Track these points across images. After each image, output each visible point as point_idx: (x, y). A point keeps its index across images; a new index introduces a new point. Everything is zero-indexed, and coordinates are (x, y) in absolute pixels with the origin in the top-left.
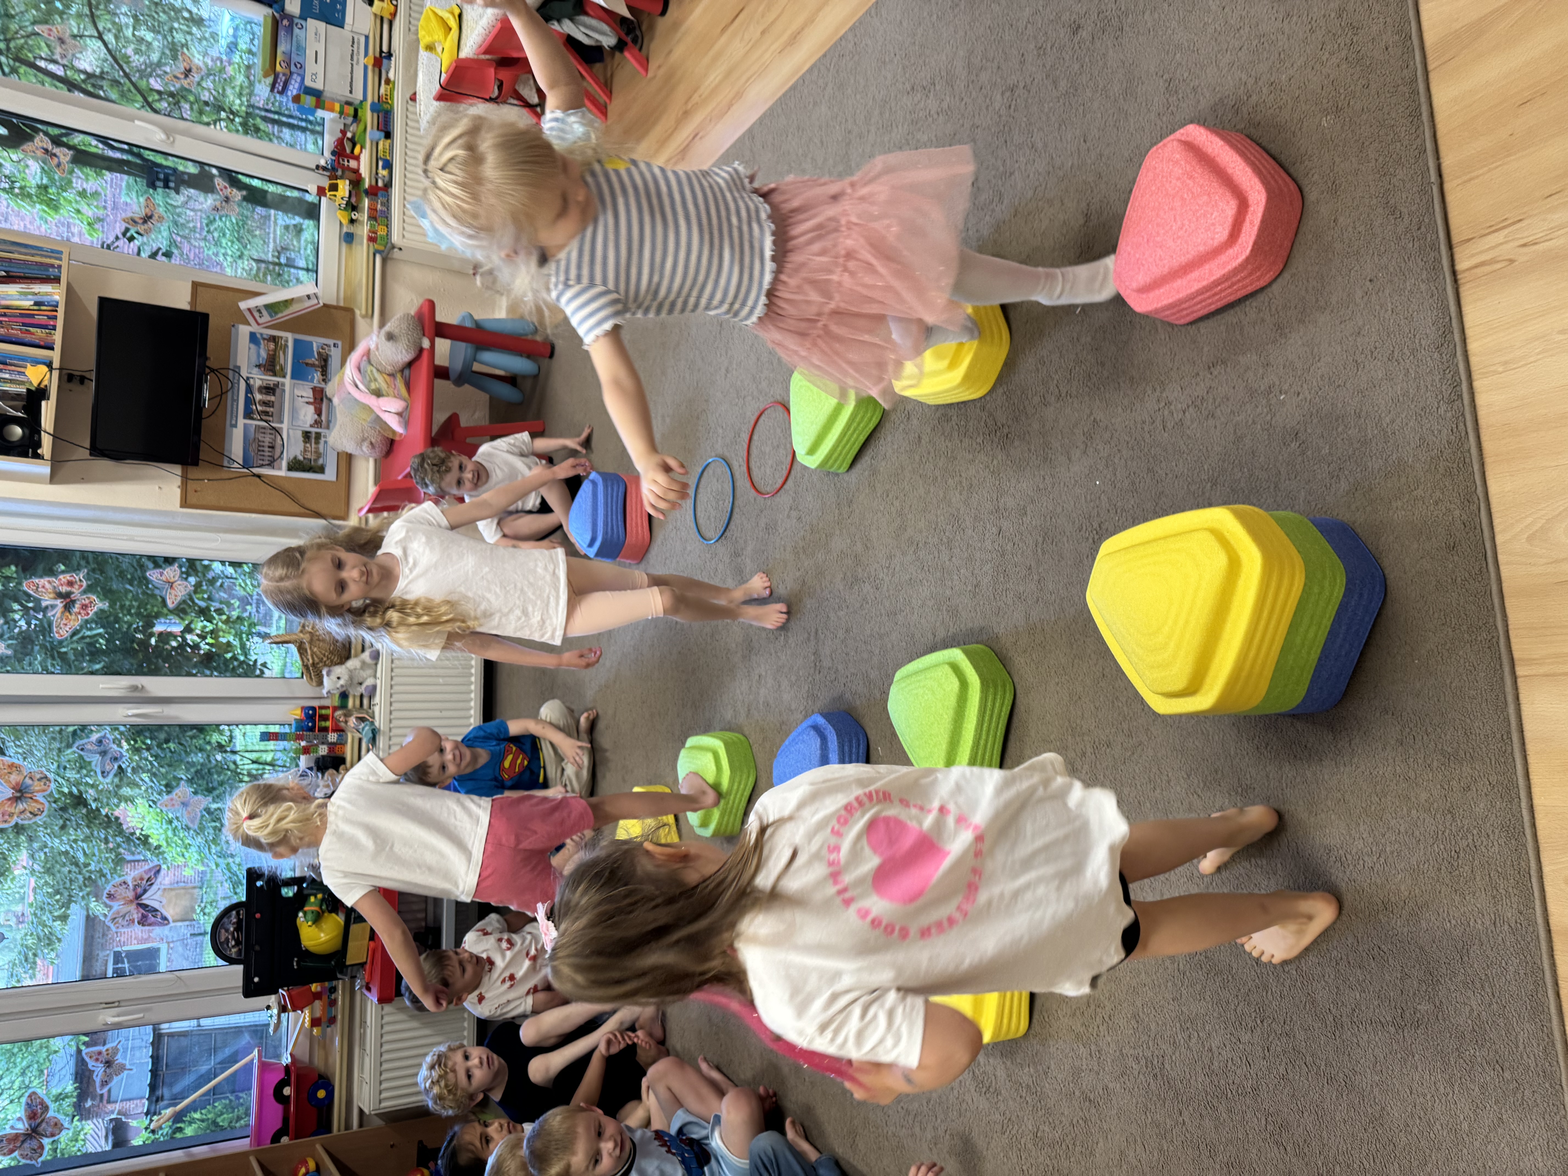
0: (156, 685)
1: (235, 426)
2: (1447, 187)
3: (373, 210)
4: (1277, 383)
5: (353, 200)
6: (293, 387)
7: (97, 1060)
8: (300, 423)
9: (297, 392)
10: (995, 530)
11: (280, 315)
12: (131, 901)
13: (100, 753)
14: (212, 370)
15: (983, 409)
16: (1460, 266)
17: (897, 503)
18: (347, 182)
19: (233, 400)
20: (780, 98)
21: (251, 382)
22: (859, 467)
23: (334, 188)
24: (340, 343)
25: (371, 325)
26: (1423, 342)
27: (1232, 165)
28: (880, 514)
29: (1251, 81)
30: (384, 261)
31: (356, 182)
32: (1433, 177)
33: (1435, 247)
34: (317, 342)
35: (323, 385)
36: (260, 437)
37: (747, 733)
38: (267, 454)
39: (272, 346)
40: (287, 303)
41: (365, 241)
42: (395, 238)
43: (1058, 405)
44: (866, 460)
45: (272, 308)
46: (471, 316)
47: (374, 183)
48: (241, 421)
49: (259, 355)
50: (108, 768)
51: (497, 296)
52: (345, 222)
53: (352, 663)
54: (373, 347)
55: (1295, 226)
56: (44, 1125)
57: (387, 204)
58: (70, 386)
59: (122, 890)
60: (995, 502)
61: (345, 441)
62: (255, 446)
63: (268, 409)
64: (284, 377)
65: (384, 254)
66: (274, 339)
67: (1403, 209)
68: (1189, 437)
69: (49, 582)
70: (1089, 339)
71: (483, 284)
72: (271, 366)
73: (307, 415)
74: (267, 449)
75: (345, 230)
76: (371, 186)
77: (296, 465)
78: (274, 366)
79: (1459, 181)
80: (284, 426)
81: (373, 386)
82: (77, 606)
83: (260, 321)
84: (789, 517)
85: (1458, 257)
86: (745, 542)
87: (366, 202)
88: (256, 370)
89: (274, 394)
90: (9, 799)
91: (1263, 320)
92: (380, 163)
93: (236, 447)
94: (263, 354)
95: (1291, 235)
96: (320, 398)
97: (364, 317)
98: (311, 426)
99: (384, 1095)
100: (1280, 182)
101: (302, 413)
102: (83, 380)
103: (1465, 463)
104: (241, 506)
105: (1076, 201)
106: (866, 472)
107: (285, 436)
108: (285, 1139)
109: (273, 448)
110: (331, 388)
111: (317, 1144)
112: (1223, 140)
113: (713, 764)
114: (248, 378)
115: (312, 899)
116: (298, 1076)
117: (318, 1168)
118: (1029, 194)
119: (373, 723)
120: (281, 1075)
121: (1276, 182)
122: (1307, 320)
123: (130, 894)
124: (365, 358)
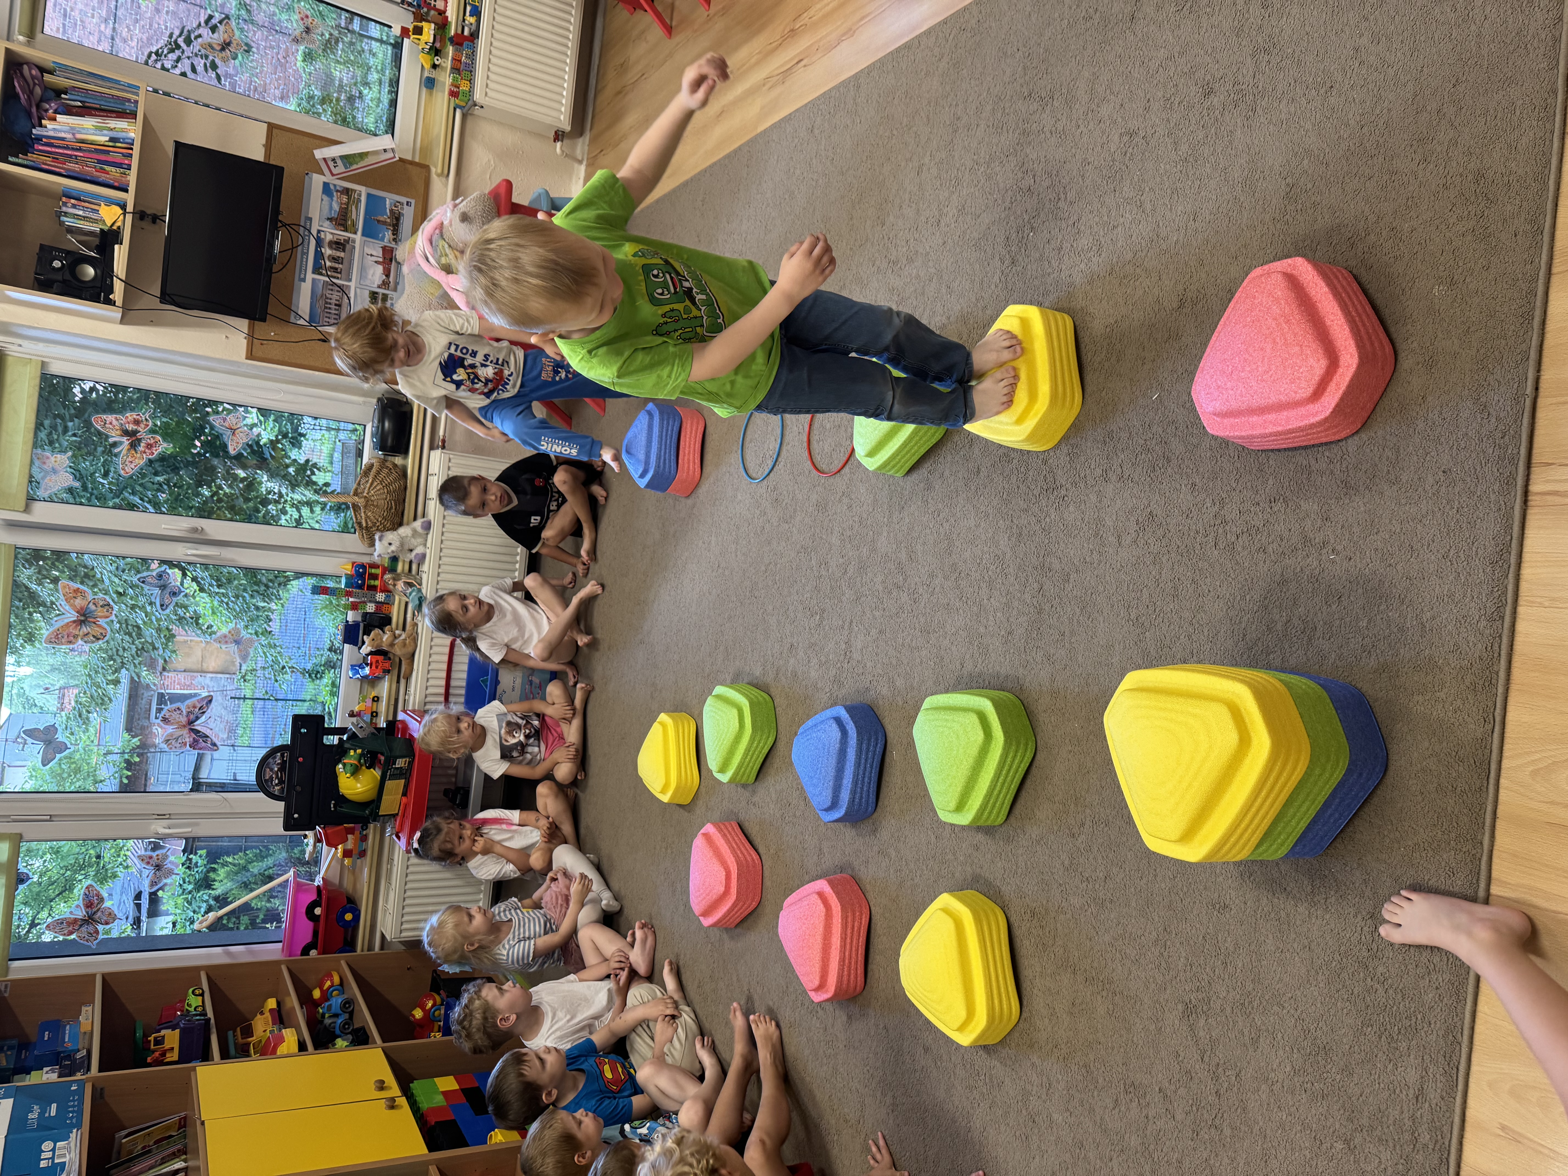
0: (215, 528)
1: (304, 280)
2: (1541, 402)
3: (456, 60)
4: (1332, 541)
5: (438, 45)
6: (363, 244)
7: (148, 863)
8: (368, 282)
9: (368, 250)
10: (1036, 586)
11: (355, 167)
12: (184, 726)
13: (160, 587)
14: (285, 225)
15: (1045, 462)
16: (1534, 488)
17: (946, 526)
18: (433, 25)
19: (303, 253)
20: (891, 53)
21: (322, 235)
22: (915, 476)
23: (418, 31)
24: (413, 201)
25: (446, 185)
26: (1480, 552)
27: (1332, 318)
28: (928, 531)
29: (1372, 218)
30: (464, 117)
31: (442, 25)
32: (1529, 390)
33: (1515, 464)
34: (390, 198)
35: (393, 245)
36: (328, 293)
37: (773, 694)
38: (333, 311)
39: (345, 199)
40: (362, 155)
41: (447, 93)
42: (478, 96)
43: (1118, 486)
44: (923, 472)
45: (348, 159)
46: (547, 192)
47: (459, 32)
49: (331, 208)
50: (167, 601)
51: (576, 165)
52: (427, 66)
53: (404, 531)
54: (446, 223)
55: (1381, 390)
56: (99, 914)
57: (472, 56)
58: (144, 224)
59: (175, 715)
60: (1041, 559)
61: (411, 311)
62: (322, 302)
63: (337, 265)
64: (355, 233)
65: (465, 110)
66: (347, 191)
67: (1491, 410)
68: (1237, 563)
69: (117, 419)
70: (1160, 430)
71: (563, 151)
72: (342, 220)
73: (376, 274)
74: (333, 307)
75: (426, 74)
76: (456, 34)
78: (345, 220)
79: (1554, 400)
80: (352, 284)
81: (443, 260)
82: (142, 444)
83: (335, 171)
84: (840, 501)
85: (1533, 477)
86: (795, 511)
87: (450, 50)
88: (327, 223)
89: (344, 251)
90: (74, 622)
91: (1332, 472)
92: (468, 8)
93: (303, 303)
94: (336, 207)
95: (1376, 397)
96: (389, 258)
97: (438, 175)
98: (379, 287)
99: (404, 926)
100: (1376, 344)
101: (371, 272)
102: (156, 219)
103: (1491, 683)
104: (306, 363)
105: (1173, 281)
106: (922, 485)
107: (352, 295)
108: (313, 953)
109: (339, 305)
110: (401, 253)
111: (342, 960)
112: (1328, 285)
113: (737, 721)
114: (319, 231)
115: (352, 753)
116: (329, 899)
117: (342, 984)
118: (1129, 256)
119: (420, 590)
120: (313, 897)
121: (1372, 344)
122: (1374, 488)
123: (184, 720)
124: (437, 231)
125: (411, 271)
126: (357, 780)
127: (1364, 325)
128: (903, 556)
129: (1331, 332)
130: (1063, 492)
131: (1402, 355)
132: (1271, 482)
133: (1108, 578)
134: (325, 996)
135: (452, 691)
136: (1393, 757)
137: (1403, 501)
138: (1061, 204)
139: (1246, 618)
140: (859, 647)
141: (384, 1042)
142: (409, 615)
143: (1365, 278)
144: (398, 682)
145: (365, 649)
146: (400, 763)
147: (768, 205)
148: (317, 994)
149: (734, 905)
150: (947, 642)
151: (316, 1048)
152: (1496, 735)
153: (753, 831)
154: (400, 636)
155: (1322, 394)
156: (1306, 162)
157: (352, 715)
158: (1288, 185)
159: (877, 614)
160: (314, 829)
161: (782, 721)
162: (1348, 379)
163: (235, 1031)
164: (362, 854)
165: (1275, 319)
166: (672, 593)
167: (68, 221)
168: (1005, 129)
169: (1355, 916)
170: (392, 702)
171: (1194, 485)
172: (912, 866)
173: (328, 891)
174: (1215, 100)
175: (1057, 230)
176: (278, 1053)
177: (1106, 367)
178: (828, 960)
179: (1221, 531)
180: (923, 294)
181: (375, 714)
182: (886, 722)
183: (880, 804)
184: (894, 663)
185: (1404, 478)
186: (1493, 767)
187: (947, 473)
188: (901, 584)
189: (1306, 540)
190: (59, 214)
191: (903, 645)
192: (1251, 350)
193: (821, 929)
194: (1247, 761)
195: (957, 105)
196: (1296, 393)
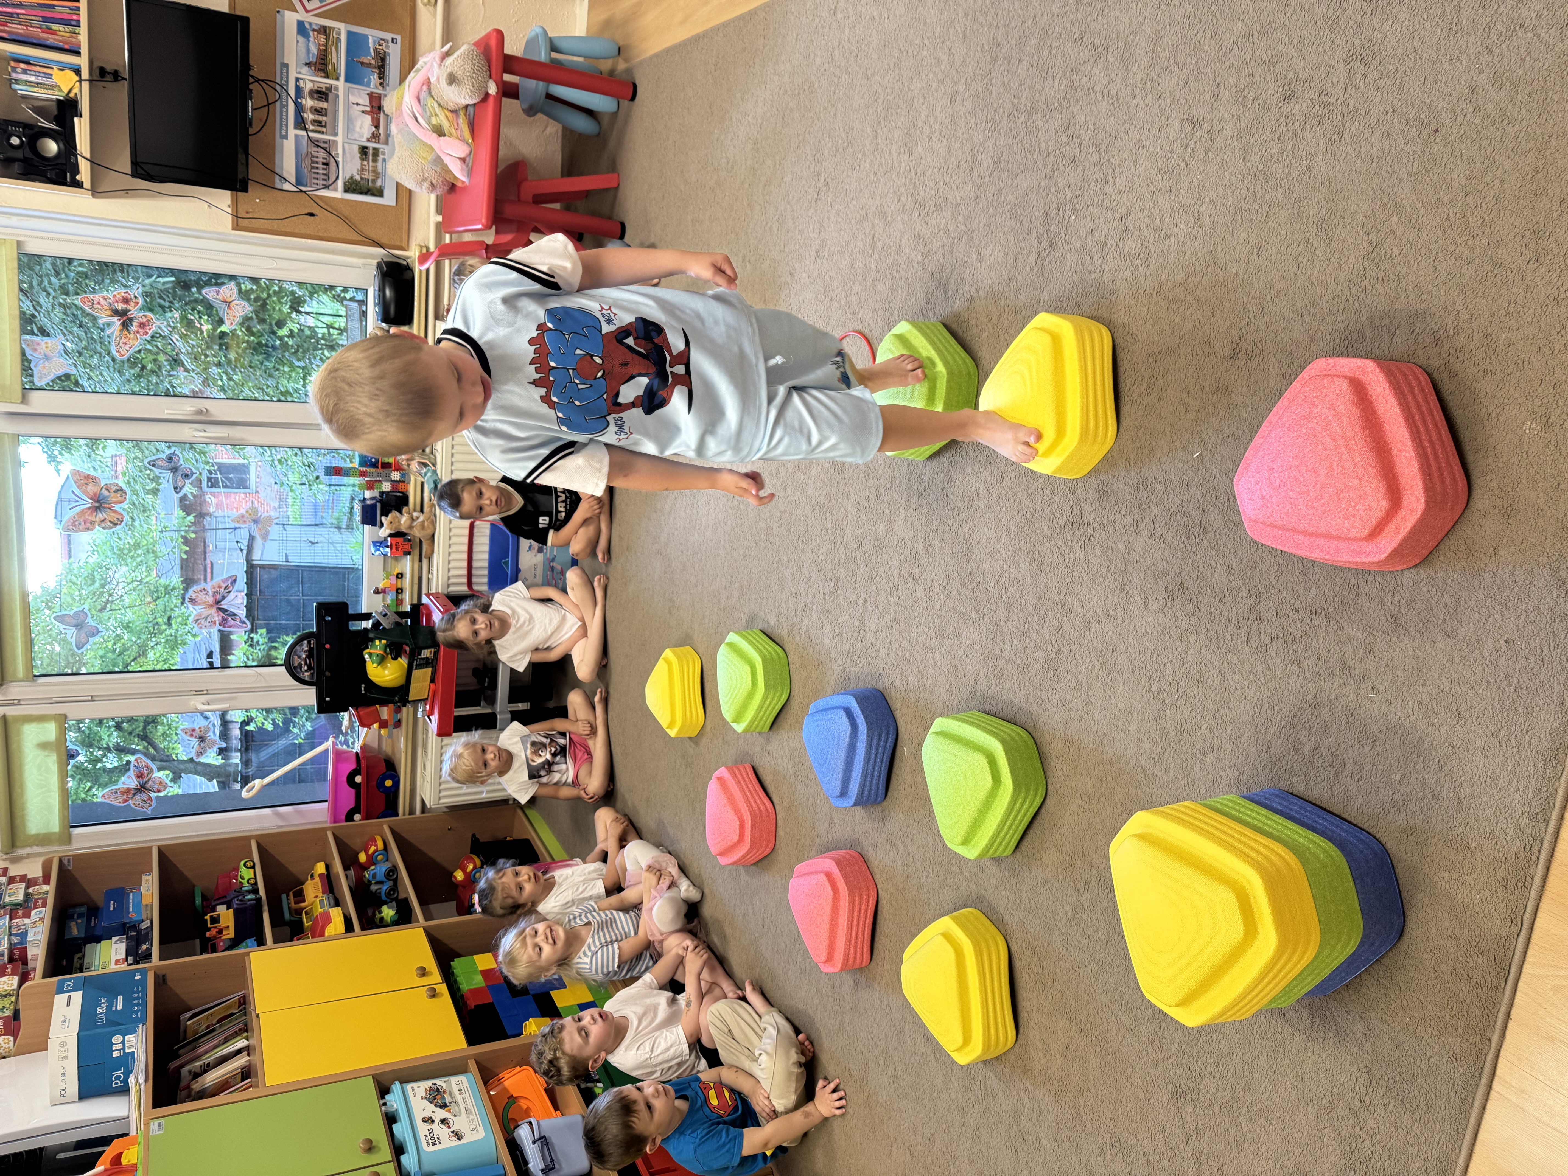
1: (285, 137)
6: (348, 92)
7: (192, 735)
8: (356, 136)
10: (1055, 623)
12: (212, 606)
13: (173, 470)
14: (258, 81)
15: (1072, 491)
19: (282, 108)
21: (302, 84)
24: (399, 38)
25: (434, 15)
27: (1400, 449)
29: (1465, 315)
34: (373, 35)
36: (313, 151)
37: (787, 650)
38: (321, 172)
39: (322, 39)
46: (544, 32)
48: (292, 132)
49: (308, 51)
50: (180, 484)
54: (432, 80)
55: (1447, 528)
56: (150, 783)
58: (103, 83)
59: (202, 596)
62: (307, 162)
63: (320, 118)
64: (337, 79)
66: (324, 30)
68: (1269, 669)
69: (103, 298)
70: (1199, 493)
72: (321, 65)
73: (364, 126)
74: (320, 166)
77: (352, 187)
78: (326, 65)
80: (339, 139)
82: (135, 324)
83: (309, 7)
88: (305, 69)
89: (327, 100)
90: (89, 508)
91: (1382, 601)
93: (288, 164)
94: (314, 49)
95: (1441, 535)
96: (376, 107)
97: (425, 5)
98: (368, 140)
99: (443, 794)
100: (1448, 482)
101: (358, 124)
102: (116, 76)
103: (1524, 885)
104: (297, 231)
105: (1228, 323)
106: (942, 475)
107: (340, 151)
108: (357, 817)
109: (327, 164)
110: (388, 104)
111: (385, 825)
112: (1400, 404)
113: (750, 679)
114: (297, 79)
115: (377, 642)
116: (368, 768)
117: (386, 848)
118: (1181, 277)
119: (435, 472)
120: (353, 766)
121: (1443, 482)
122: (1426, 634)
123: (211, 600)
124: (425, 88)
125: (400, 131)
126: (385, 668)
127: (1436, 457)
128: (920, 548)
129: (1398, 464)
130: (1090, 532)
131: (1477, 493)
132: (1314, 591)
133: (1131, 640)
134: (371, 861)
135: (474, 572)
136: (1411, 925)
137: (1457, 660)
138: (1109, 189)
139: (1271, 730)
140: (873, 629)
141: (426, 919)
142: (426, 494)
143: (1447, 387)
144: (420, 560)
145: (384, 532)
146: (426, 653)
147: (786, 91)
148: (362, 857)
149: (748, 852)
150: (961, 653)
151: (363, 928)
152: (1522, 939)
153: (768, 779)
154: (418, 518)
155: (1379, 534)
156: (1395, 219)
157: (377, 592)
158: (1371, 243)
159: (892, 600)
160: (346, 710)
161: (796, 678)
162: (1409, 525)
163: (288, 895)
164: (398, 724)
165: (1334, 439)
166: (688, 511)
167: (21, 90)
168: (1050, 74)
169: (1352, 1065)
170: (416, 581)
171: (1230, 567)
172: (919, 864)
173: (366, 758)
174: (1297, 108)
175: (1102, 220)
176: (326, 934)
177: (1145, 403)
178: (835, 938)
179: (1254, 627)
180: (951, 253)
181: (399, 591)
182: (898, 714)
183: (889, 794)
184: (908, 656)
185: (1462, 632)
186: (1514, 969)
187: (969, 470)
188: (917, 576)
189: (1345, 667)
190: (10, 81)
191: (917, 641)
192: (1303, 469)
193: (828, 909)
194: (1251, 952)
195: (997, 27)
196: (1349, 530)
